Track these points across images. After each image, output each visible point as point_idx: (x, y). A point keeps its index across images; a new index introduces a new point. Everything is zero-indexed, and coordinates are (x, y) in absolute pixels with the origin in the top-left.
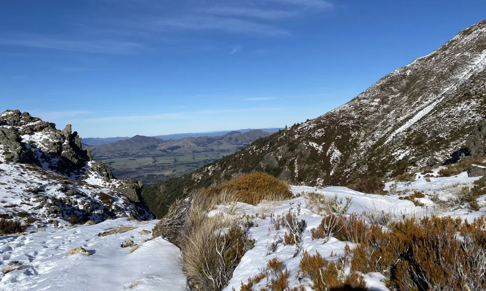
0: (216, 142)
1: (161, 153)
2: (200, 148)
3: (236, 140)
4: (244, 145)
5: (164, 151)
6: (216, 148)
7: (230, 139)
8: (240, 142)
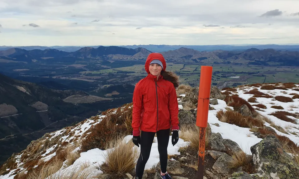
0: (234, 57)
1: (192, 61)
2: (221, 61)
3: (250, 56)
4: (255, 61)
5: (195, 60)
6: (232, 62)
7: (246, 55)
8: (253, 58)
